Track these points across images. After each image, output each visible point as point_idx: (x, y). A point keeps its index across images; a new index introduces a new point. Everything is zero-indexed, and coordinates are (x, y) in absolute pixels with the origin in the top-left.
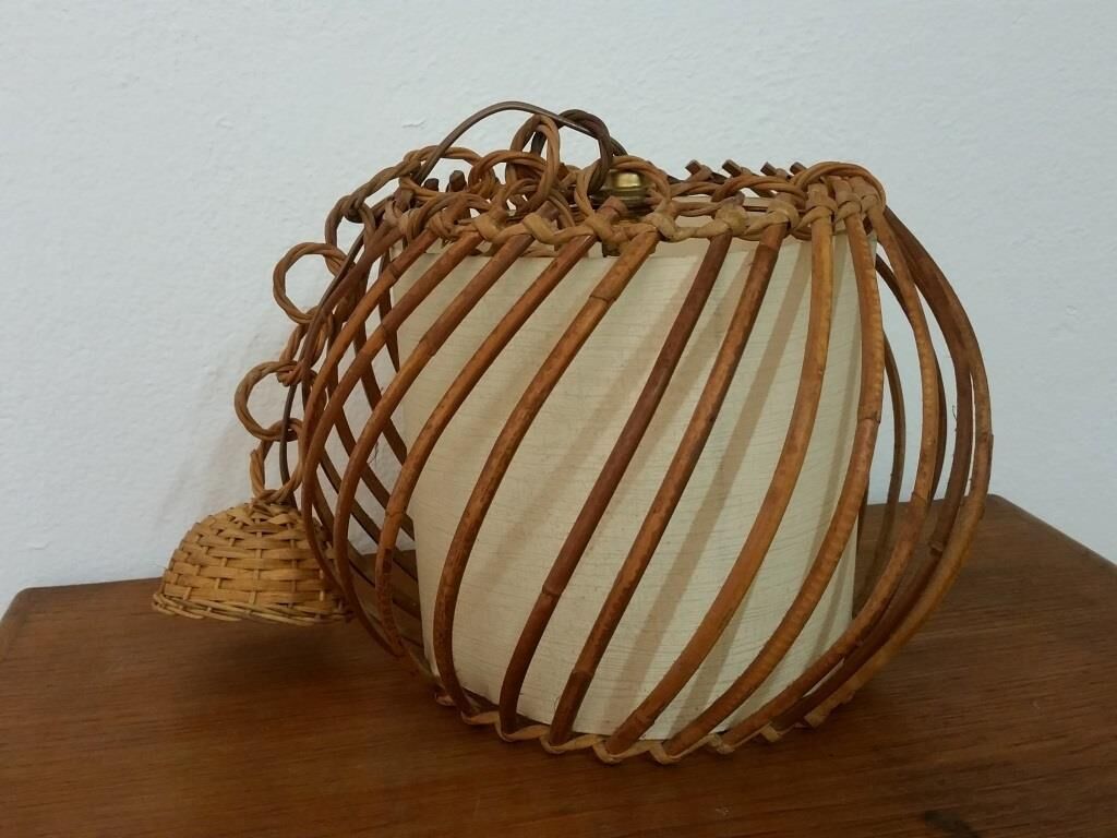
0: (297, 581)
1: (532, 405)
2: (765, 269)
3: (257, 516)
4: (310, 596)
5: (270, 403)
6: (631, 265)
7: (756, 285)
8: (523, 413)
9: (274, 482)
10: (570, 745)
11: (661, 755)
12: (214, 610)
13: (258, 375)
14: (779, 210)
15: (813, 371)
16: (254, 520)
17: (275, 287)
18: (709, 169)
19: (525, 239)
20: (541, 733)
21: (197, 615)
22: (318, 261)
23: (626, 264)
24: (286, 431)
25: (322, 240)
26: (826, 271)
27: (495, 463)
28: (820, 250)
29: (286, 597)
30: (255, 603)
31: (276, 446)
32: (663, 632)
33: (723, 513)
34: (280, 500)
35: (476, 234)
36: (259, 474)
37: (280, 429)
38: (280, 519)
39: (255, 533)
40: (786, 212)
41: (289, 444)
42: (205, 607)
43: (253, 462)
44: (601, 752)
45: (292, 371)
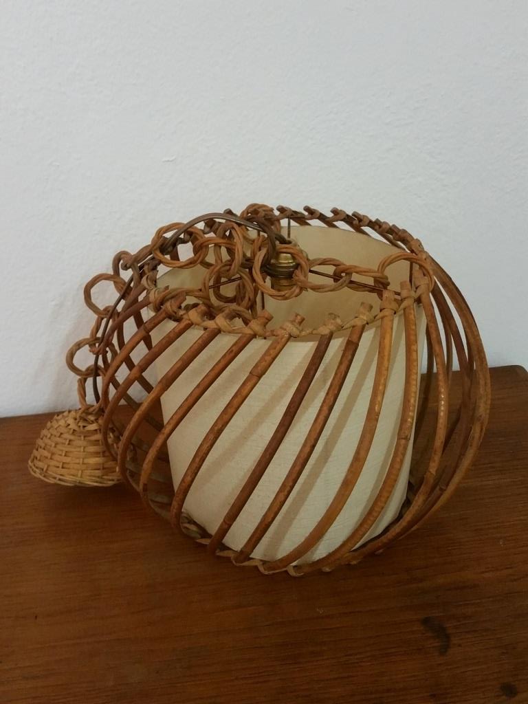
0: (103, 464)
2: (350, 357)
3: (81, 424)
4: (112, 471)
5: (85, 359)
6: (273, 356)
7: (343, 367)
9: (90, 397)
10: (246, 563)
11: (292, 573)
12: (60, 480)
13: (79, 346)
14: (361, 316)
15: (373, 417)
16: (80, 426)
17: (85, 298)
19: (216, 331)
20: (232, 555)
21: (52, 481)
23: (270, 355)
24: (95, 371)
25: (111, 272)
26: (386, 354)
28: (384, 339)
29: (98, 473)
30: (81, 477)
31: (90, 381)
32: (294, 519)
33: (327, 464)
34: (94, 412)
35: (190, 322)
36: (83, 393)
37: (92, 370)
38: (93, 427)
39: (80, 436)
40: (365, 318)
41: (98, 378)
42: (55, 478)
43: (79, 385)
44: (261, 569)
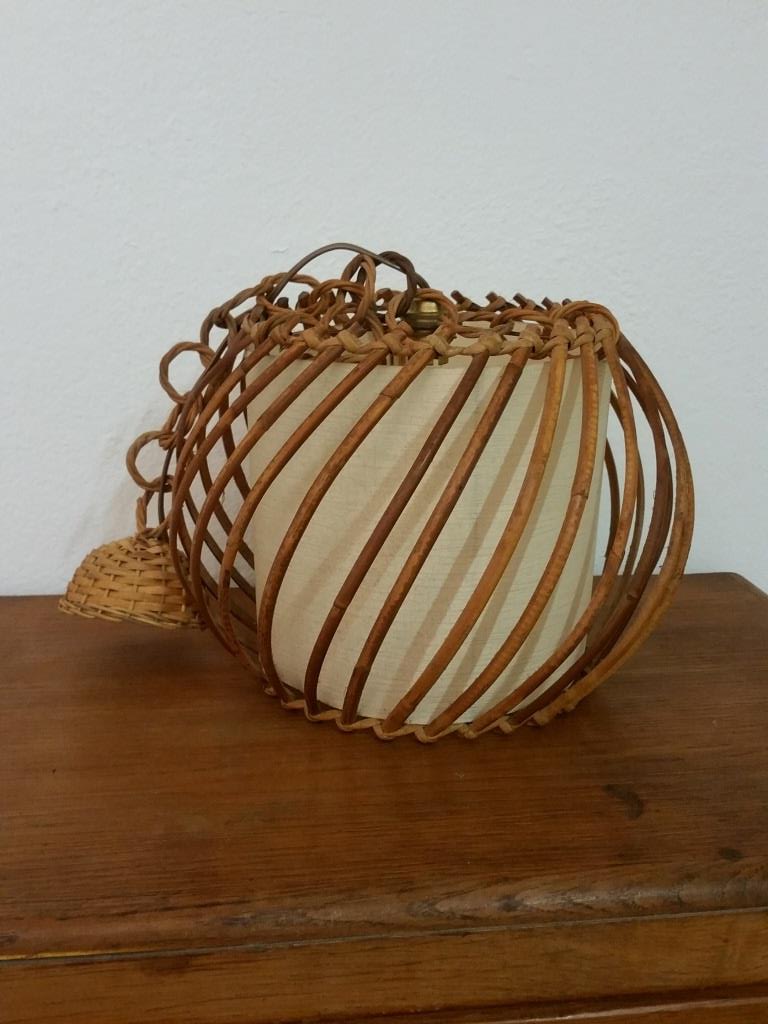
0: (166, 596)
1: (333, 470)
2: (511, 381)
3: (139, 546)
4: (174, 607)
6: (412, 373)
7: (502, 392)
8: (326, 476)
9: (153, 522)
10: (356, 725)
11: (422, 736)
12: (103, 612)
13: (144, 440)
14: (526, 337)
15: (541, 460)
16: (136, 549)
17: (161, 375)
18: (503, 299)
19: (338, 349)
20: (337, 716)
21: (90, 615)
22: (195, 355)
23: (408, 371)
24: (164, 484)
26: (558, 384)
27: (304, 510)
28: (555, 369)
29: (156, 606)
30: (133, 609)
31: (156, 495)
32: (428, 646)
33: (476, 559)
34: (157, 535)
35: (304, 344)
36: (143, 517)
37: (159, 483)
38: (155, 550)
39: (136, 558)
40: (531, 339)
41: (166, 495)
42: (97, 610)
43: (138, 507)
44: (379, 731)
45: (171, 439)
